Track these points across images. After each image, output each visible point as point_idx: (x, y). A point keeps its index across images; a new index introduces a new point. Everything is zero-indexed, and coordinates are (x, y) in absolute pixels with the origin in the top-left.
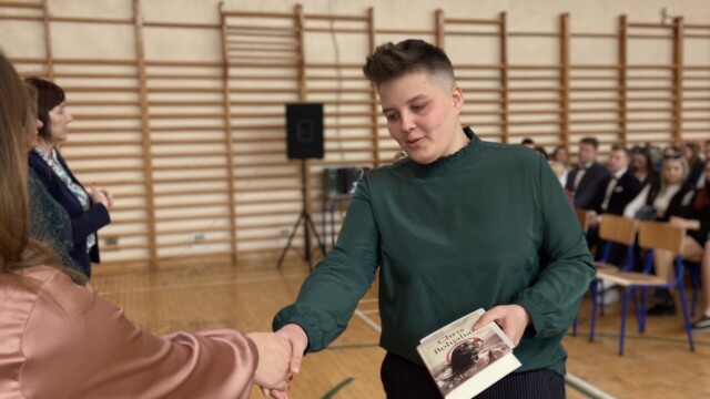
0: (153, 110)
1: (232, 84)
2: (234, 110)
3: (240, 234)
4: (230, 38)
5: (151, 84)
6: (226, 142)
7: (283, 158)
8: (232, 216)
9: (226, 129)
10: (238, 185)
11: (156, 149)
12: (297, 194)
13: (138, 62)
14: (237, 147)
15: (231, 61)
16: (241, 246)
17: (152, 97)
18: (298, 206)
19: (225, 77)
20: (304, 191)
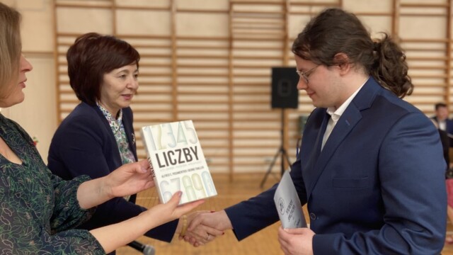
0: (180, 71)
1: (236, 53)
2: (236, 71)
3: (236, 160)
4: (236, 20)
5: (180, 52)
6: (229, 94)
7: (268, 107)
8: (231, 147)
9: (230, 85)
10: (236, 125)
11: (181, 98)
12: (277, 134)
13: (172, 38)
14: (237, 98)
15: (235, 36)
16: (237, 169)
17: (181, 62)
18: (278, 143)
19: (230, 48)
20: (283, 131)
